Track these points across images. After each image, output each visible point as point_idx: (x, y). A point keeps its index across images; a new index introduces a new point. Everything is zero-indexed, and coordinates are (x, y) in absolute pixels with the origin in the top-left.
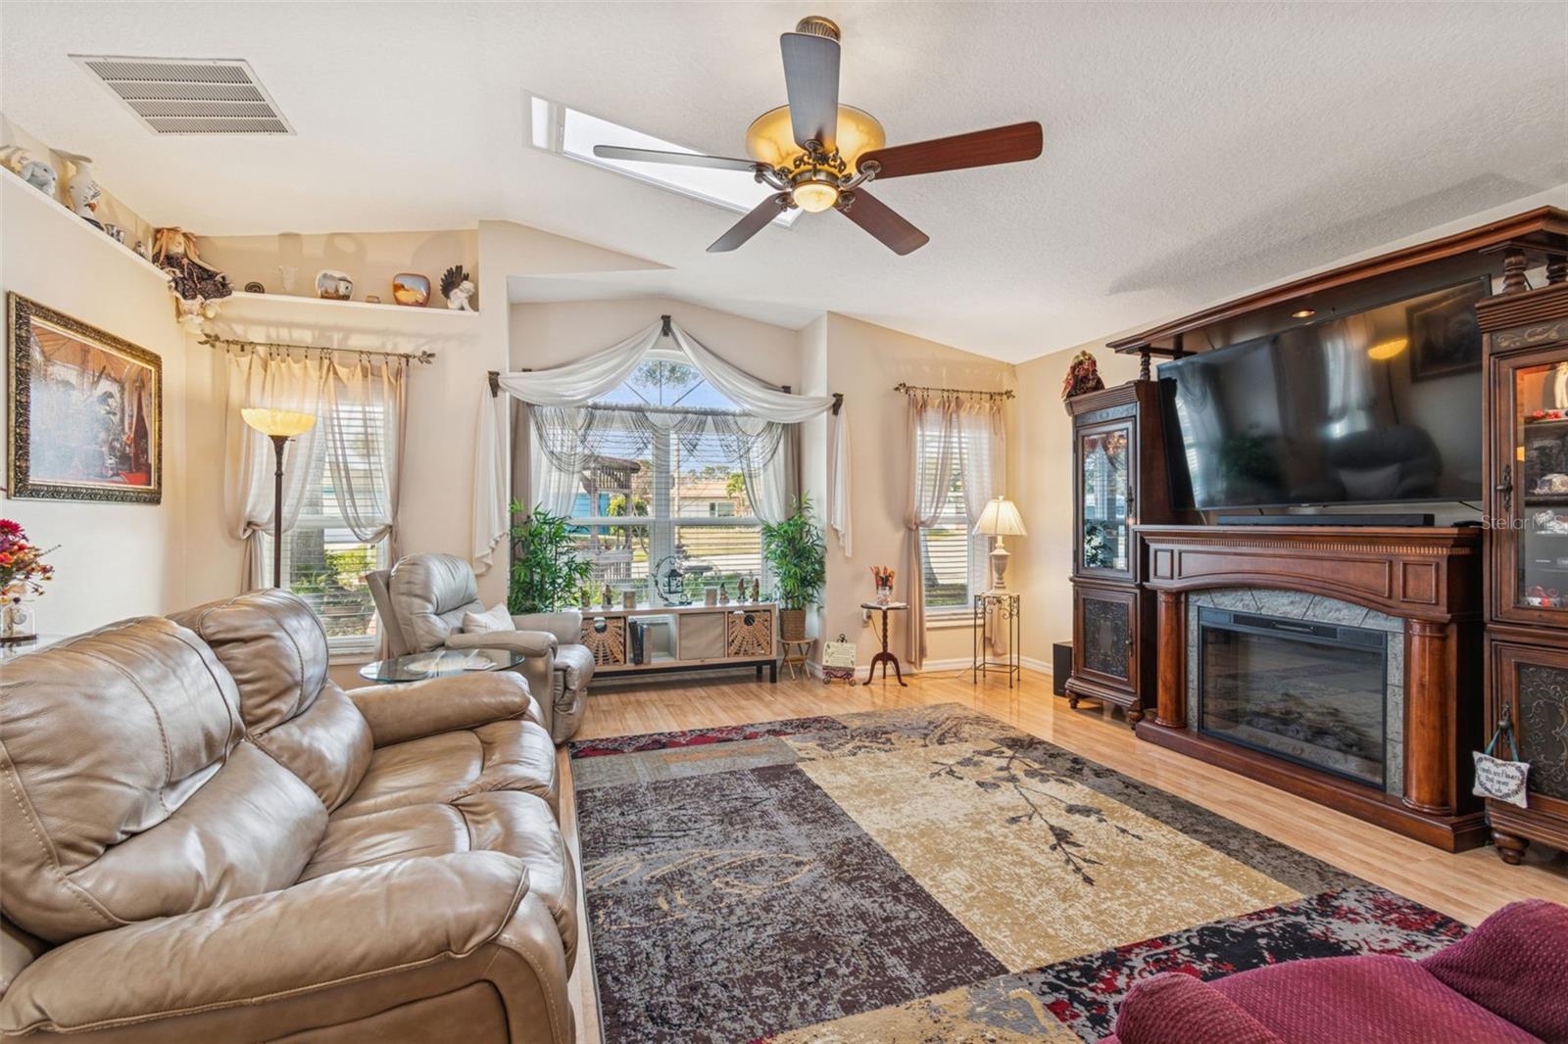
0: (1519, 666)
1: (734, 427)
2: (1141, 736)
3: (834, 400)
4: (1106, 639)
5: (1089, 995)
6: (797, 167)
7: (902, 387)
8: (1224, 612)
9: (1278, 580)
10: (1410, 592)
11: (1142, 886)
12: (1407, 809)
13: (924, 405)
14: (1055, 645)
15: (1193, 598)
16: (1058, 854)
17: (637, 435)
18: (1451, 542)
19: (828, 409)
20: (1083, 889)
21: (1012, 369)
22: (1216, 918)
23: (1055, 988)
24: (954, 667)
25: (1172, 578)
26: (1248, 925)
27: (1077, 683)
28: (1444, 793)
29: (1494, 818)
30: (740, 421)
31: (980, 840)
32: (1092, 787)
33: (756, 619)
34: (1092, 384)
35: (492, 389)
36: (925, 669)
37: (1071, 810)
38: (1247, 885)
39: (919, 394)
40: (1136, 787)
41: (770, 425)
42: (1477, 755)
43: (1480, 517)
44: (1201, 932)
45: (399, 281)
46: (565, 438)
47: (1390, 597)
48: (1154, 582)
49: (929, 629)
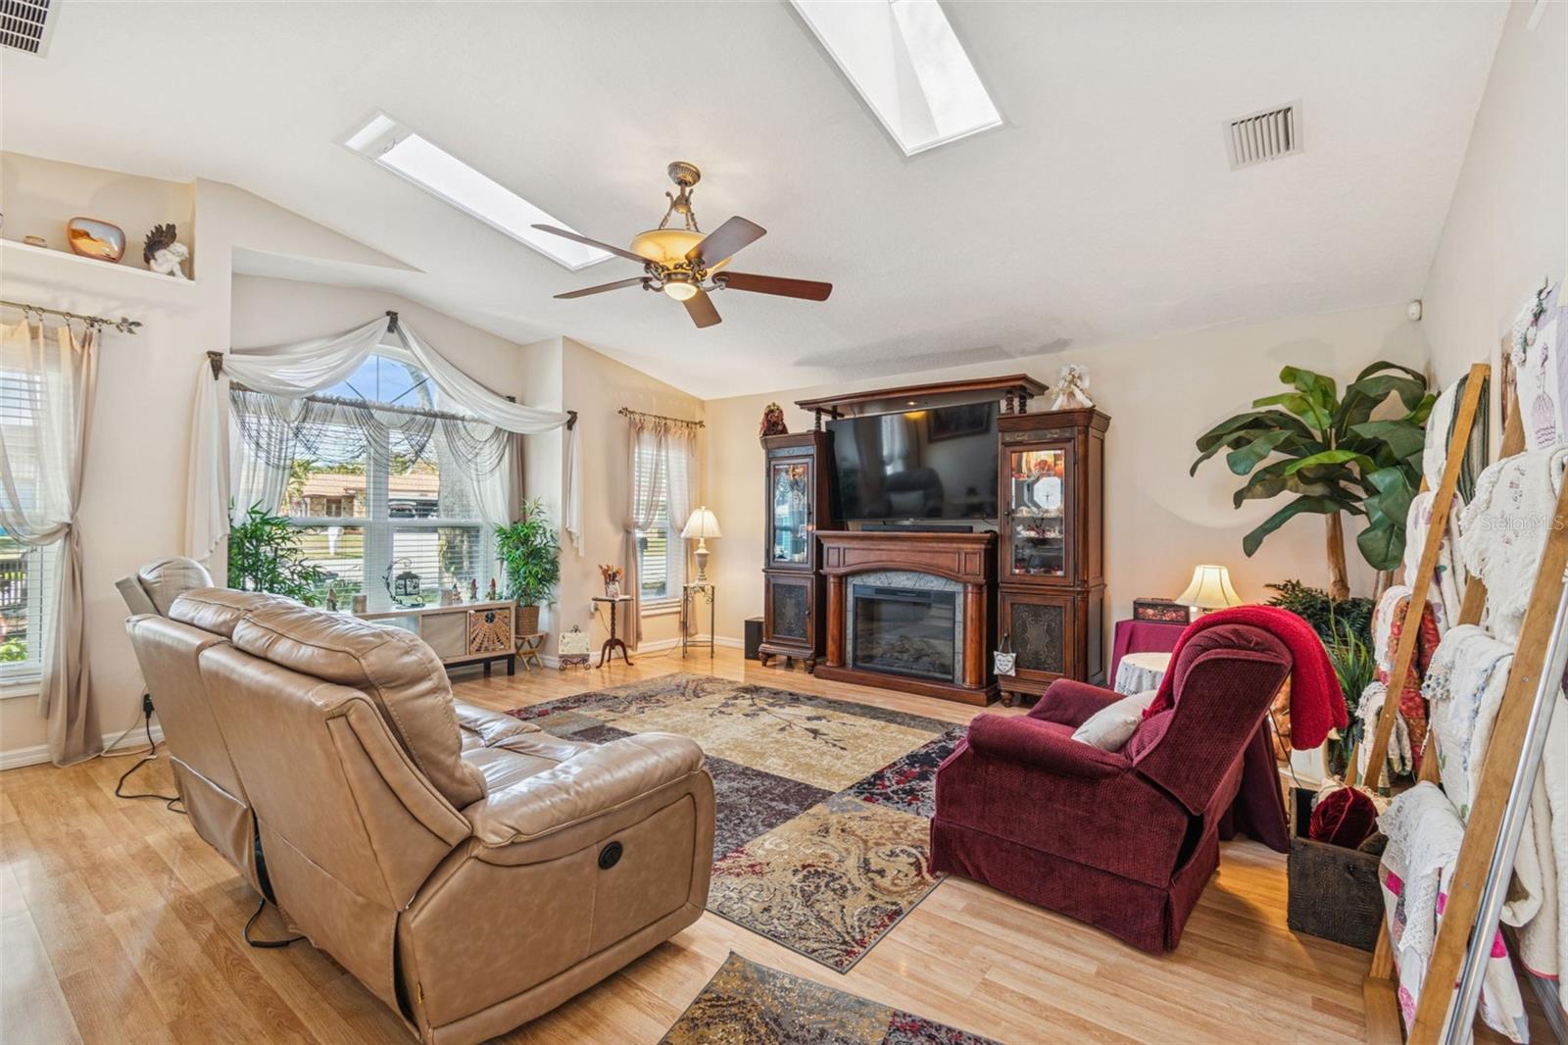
0: (1012, 604)
1: (463, 431)
2: (817, 676)
3: (569, 417)
4: (790, 612)
5: (878, 791)
6: (676, 268)
7: (624, 411)
8: (869, 587)
9: (902, 565)
10: (968, 569)
11: (870, 745)
12: (965, 689)
13: (642, 428)
14: (746, 622)
15: (850, 579)
16: (818, 740)
17: (360, 432)
18: (985, 541)
19: (564, 425)
20: (844, 753)
21: (702, 403)
22: (910, 750)
23: (862, 793)
24: (663, 647)
25: (839, 566)
26: (924, 751)
27: (768, 646)
28: (981, 676)
29: (1003, 686)
30: (470, 426)
31: (772, 742)
32: (811, 706)
33: (497, 616)
34: (780, 428)
35: (214, 370)
36: (639, 651)
37: (809, 719)
38: (914, 735)
39: (637, 417)
40: (835, 702)
41: (498, 431)
42: (995, 653)
43: (996, 529)
44: (908, 757)
45: (79, 226)
46: (274, 429)
47: (959, 572)
48: (826, 570)
49: (644, 617)
